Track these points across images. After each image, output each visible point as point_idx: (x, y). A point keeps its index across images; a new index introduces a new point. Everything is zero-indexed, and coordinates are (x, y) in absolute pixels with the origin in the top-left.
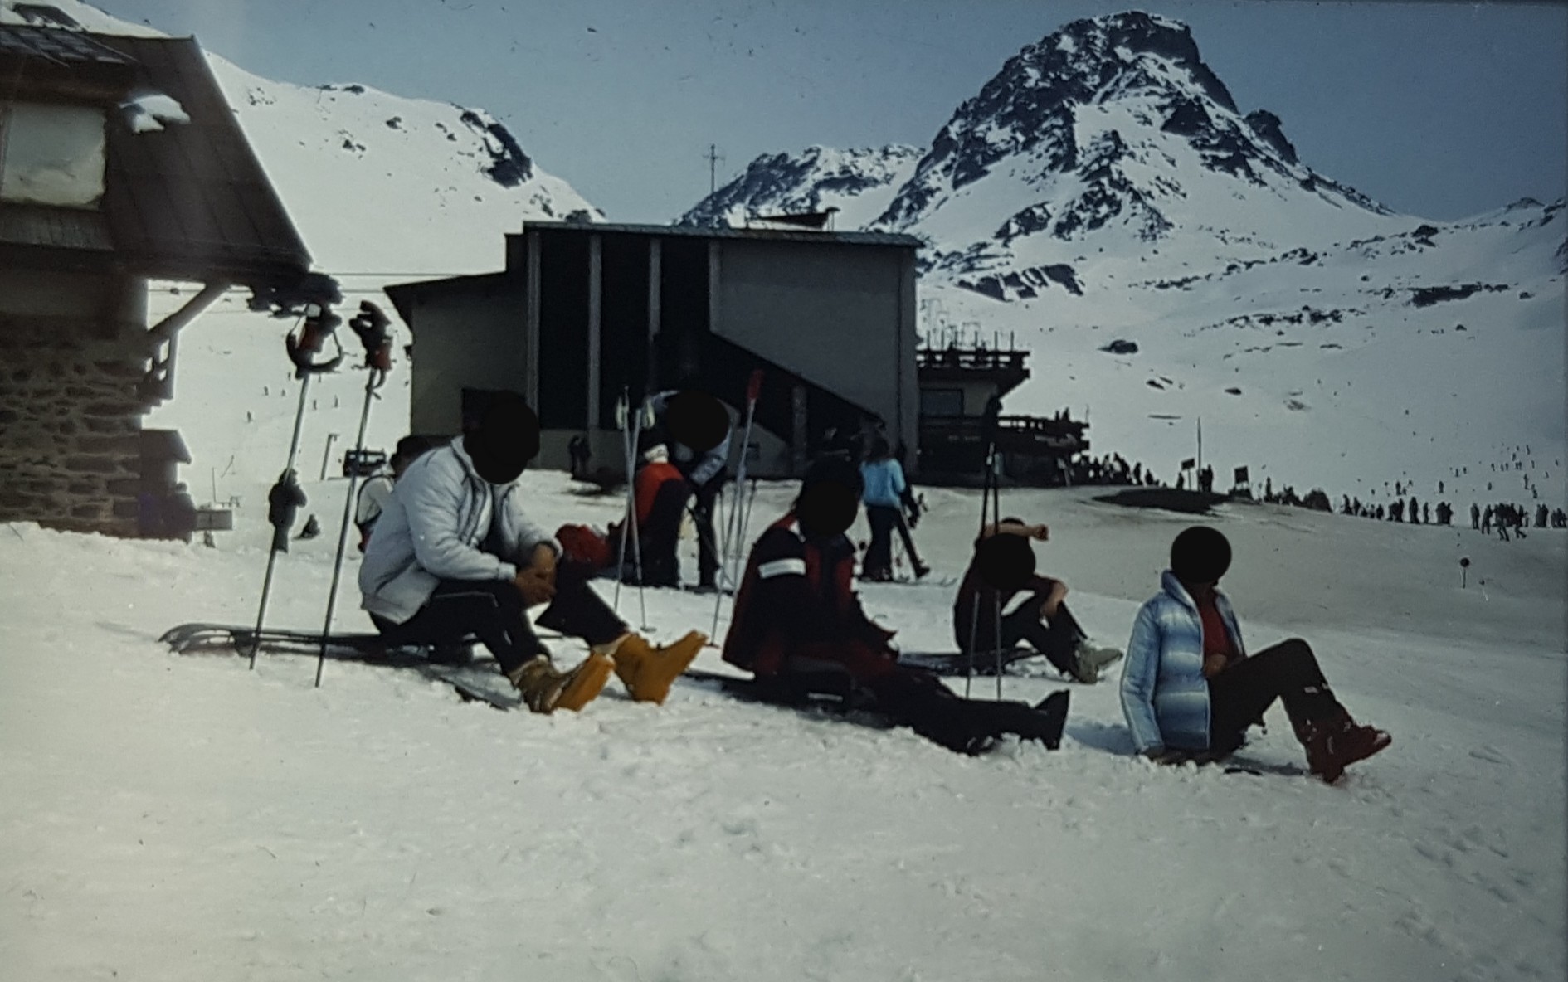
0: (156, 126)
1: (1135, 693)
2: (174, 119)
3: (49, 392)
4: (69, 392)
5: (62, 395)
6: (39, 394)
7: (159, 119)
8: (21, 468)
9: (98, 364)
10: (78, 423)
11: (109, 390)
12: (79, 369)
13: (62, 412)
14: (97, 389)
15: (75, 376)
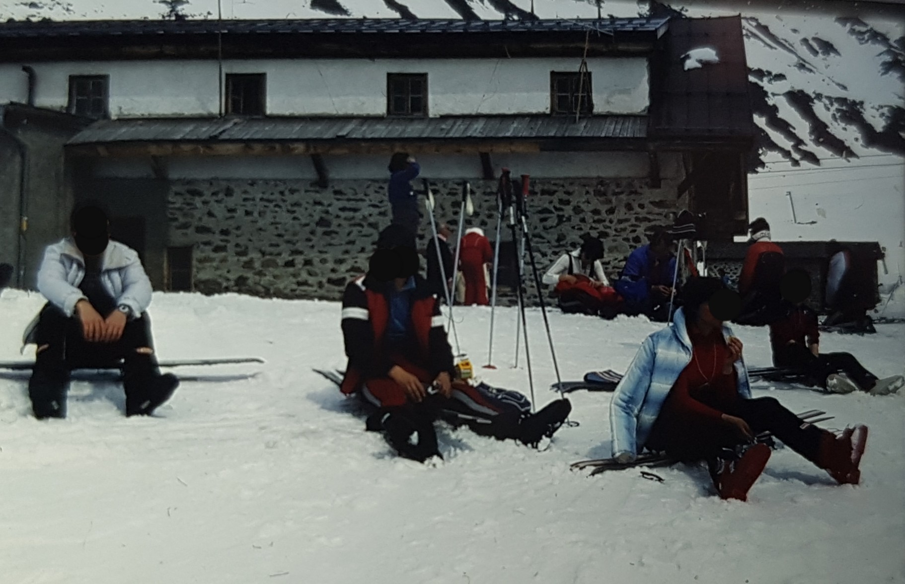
0: (699, 65)
1: (620, 406)
2: (710, 61)
3: (627, 220)
4: (637, 219)
5: (633, 221)
6: (620, 221)
7: (700, 61)
8: (612, 263)
9: (651, 203)
10: (642, 237)
11: (657, 217)
12: (642, 206)
13: (634, 231)
14: (651, 217)
15: (639, 210)
